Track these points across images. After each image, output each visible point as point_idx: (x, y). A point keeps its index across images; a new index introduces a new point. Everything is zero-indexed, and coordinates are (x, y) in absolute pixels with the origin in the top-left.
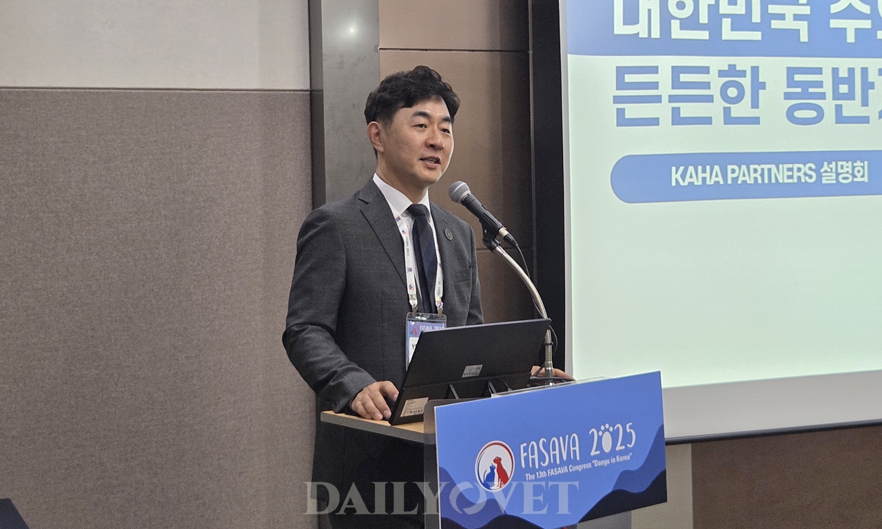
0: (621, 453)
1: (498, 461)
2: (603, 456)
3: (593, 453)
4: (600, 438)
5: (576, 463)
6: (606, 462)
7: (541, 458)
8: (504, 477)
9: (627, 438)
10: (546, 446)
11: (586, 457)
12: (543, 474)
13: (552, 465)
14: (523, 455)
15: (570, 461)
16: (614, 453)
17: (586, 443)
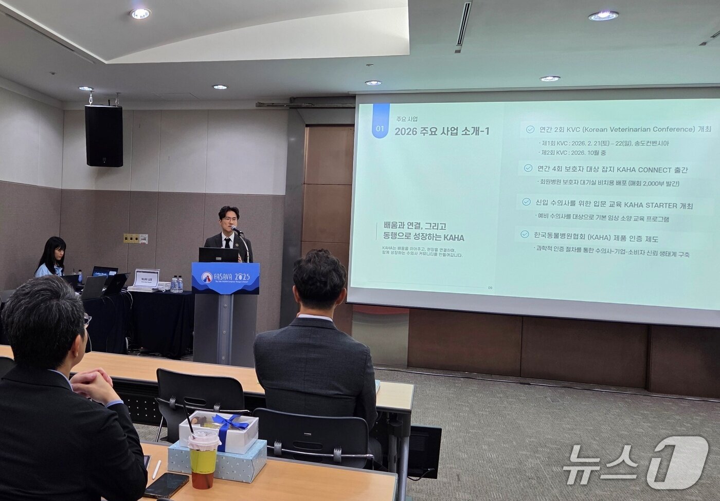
0: (244, 281)
1: (208, 276)
2: (239, 280)
3: (236, 279)
4: (238, 276)
5: (230, 280)
6: (240, 282)
7: (220, 278)
8: (209, 280)
9: (247, 277)
10: (222, 275)
11: (234, 279)
12: (220, 282)
13: (223, 280)
14: (215, 276)
15: (228, 280)
16: (242, 280)
17: (234, 277)
